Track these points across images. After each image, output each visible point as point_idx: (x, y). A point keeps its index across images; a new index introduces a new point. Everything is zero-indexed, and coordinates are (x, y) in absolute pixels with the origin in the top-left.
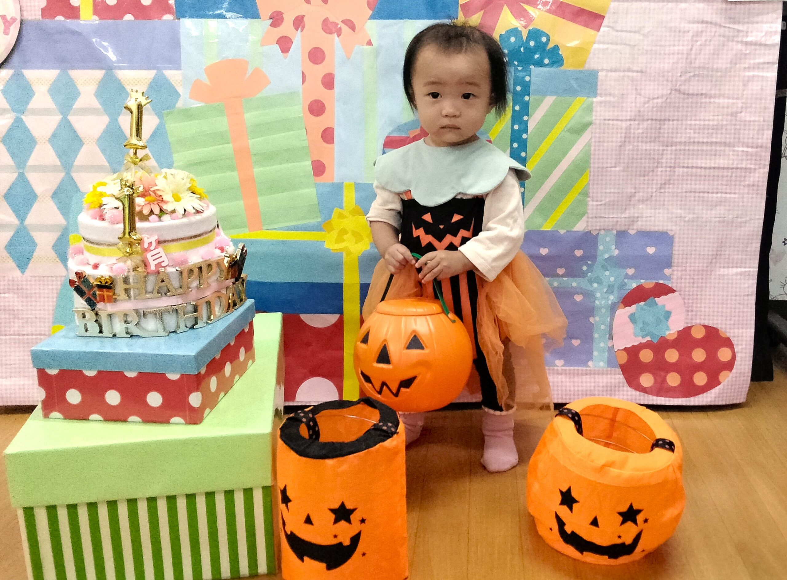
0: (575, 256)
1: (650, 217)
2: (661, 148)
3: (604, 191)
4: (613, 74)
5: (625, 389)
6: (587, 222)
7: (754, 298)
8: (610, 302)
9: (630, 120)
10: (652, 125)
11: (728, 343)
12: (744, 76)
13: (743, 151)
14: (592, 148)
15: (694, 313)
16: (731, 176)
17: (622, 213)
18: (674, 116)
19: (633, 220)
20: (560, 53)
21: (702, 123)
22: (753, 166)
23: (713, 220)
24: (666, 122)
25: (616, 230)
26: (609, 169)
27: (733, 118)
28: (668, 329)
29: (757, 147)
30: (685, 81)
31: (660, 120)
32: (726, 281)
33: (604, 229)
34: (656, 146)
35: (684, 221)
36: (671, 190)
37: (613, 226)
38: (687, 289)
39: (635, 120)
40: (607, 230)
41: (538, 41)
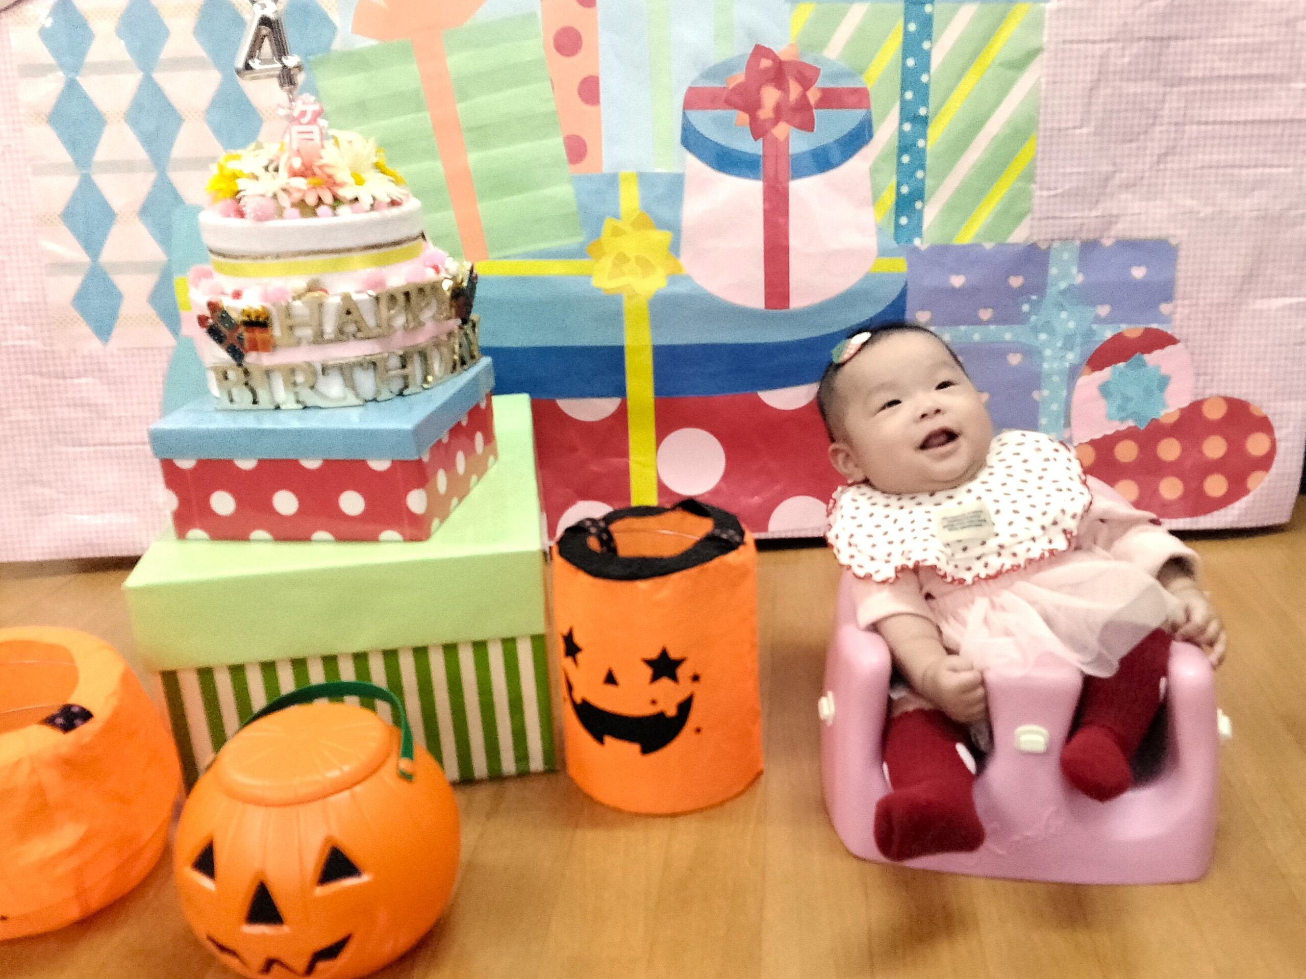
0: (1009, 287)
1: (1140, 214)
2: (1161, 90)
3: (1061, 170)
6: (1032, 227)
8: (1067, 365)
9: (1109, 40)
10: (1146, 48)
11: (1264, 425)
14: (1042, 95)
15: (1208, 378)
16: (1282, 135)
17: (1090, 210)
18: (1185, 30)
19: (1110, 220)
21: (1235, 41)
23: (1248, 214)
24: (1172, 43)
25: (1080, 239)
26: (1070, 132)
27: (1290, 30)
28: (1164, 406)
31: (1162, 39)
32: (1264, 321)
33: (1060, 239)
34: (1152, 87)
35: (1198, 220)
36: (1176, 166)
37: (1075, 232)
38: (1198, 337)
39: (1117, 40)
40: (1064, 241)
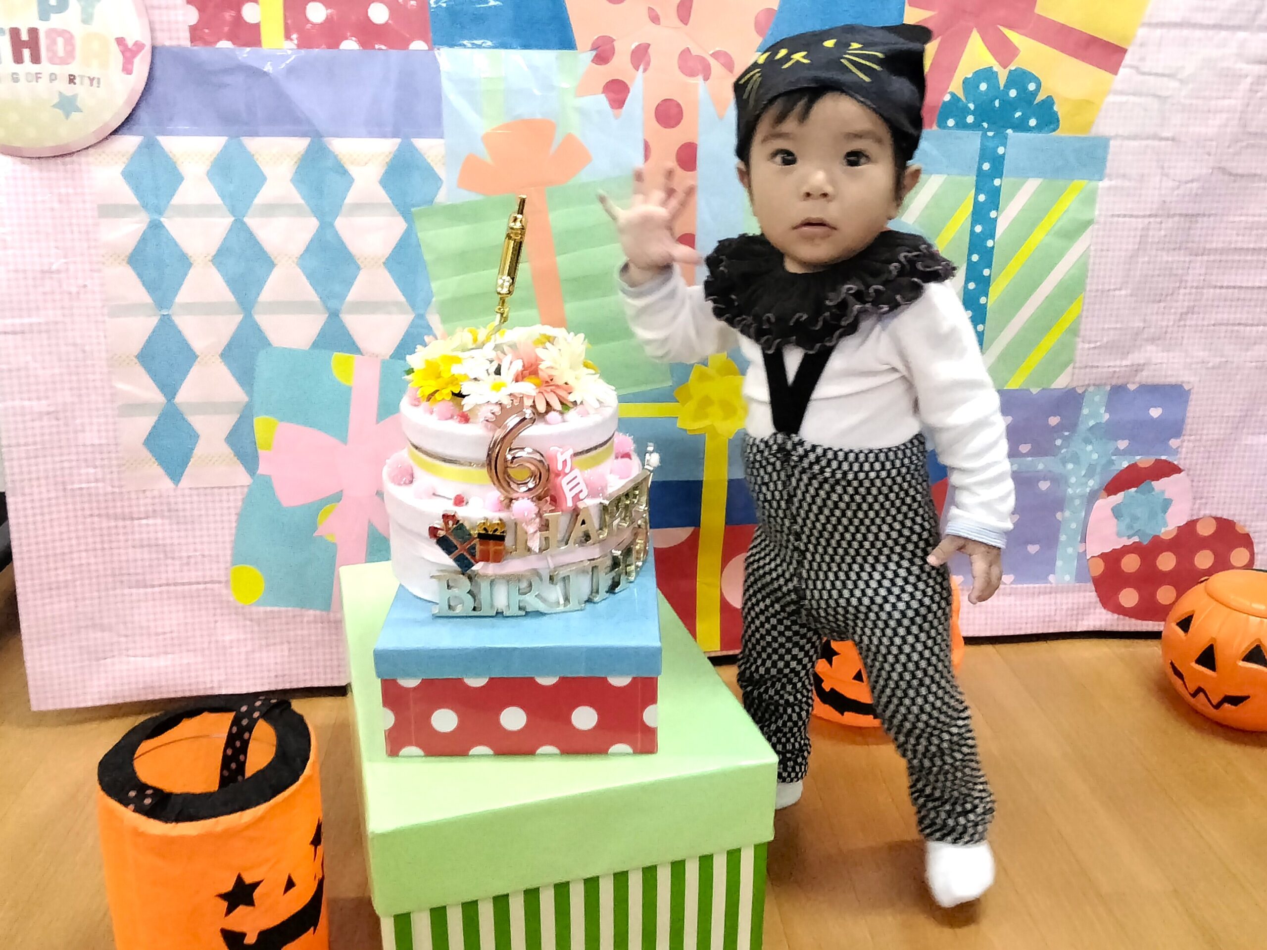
0: (1048, 425)
1: (1161, 363)
2: (1188, 259)
3: (1101, 326)
4: (1132, 143)
5: (1098, 611)
6: (1073, 374)
8: (1088, 490)
9: (1150, 216)
10: (1179, 222)
11: (1246, 541)
14: (1091, 260)
15: (1203, 501)
17: (1122, 360)
18: (1211, 208)
19: (1137, 369)
20: (1055, 109)
21: (1250, 219)
23: (1248, 364)
24: (1200, 219)
25: (1111, 384)
26: (1111, 293)
28: (1165, 524)
30: (1235, 154)
31: (1192, 216)
32: (1253, 454)
33: (1094, 385)
34: (1182, 257)
35: (1208, 368)
36: (1193, 322)
37: (1106, 379)
38: (1198, 467)
39: (1156, 216)
40: (1097, 386)
41: (1022, 90)
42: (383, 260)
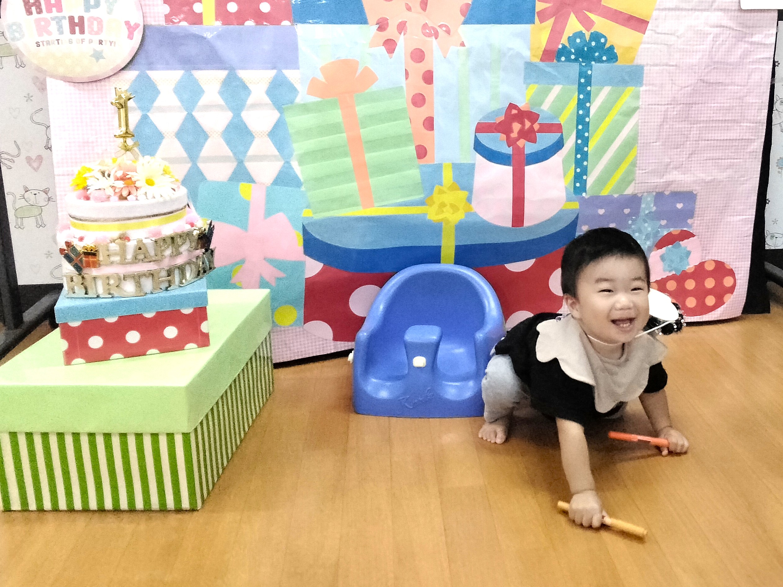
0: (624, 213)
1: (681, 181)
2: (689, 126)
3: (648, 161)
4: (656, 68)
6: (635, 187)
7: (751, 238)
9: (668, 104)
10: (683, 107)
11: (731, 273)
12: (749, 69)
13: (747, 126)
14: (640, 128)
15: (708, 251)
16: (738, 146)
17: (660, 179)
18: (699, 100)
19: (669, 184)
20: (615, 51)
21: (719, 105)
22: (753, 138)
23: (725, 180)
24: (694, 106)
25: (656, 192)
26: (652, 144)
27: (741, 101)
28: (688, 265)
29: (756, 123)
30: (708, 72)
31: (689, 104)
32: (731, 226)
33: (647, 192)
34: (686, 125)
35: (705, 182)
36: (696, 159)
37: (653, 189)
38: (703, 234)
39: (671, 104)
40: (649, 192)
41: (598, 41)
42: (267, 133)
